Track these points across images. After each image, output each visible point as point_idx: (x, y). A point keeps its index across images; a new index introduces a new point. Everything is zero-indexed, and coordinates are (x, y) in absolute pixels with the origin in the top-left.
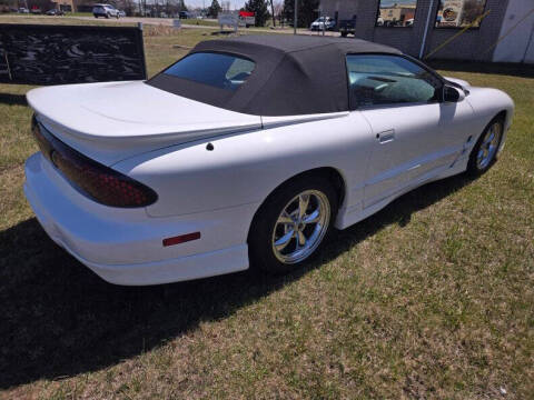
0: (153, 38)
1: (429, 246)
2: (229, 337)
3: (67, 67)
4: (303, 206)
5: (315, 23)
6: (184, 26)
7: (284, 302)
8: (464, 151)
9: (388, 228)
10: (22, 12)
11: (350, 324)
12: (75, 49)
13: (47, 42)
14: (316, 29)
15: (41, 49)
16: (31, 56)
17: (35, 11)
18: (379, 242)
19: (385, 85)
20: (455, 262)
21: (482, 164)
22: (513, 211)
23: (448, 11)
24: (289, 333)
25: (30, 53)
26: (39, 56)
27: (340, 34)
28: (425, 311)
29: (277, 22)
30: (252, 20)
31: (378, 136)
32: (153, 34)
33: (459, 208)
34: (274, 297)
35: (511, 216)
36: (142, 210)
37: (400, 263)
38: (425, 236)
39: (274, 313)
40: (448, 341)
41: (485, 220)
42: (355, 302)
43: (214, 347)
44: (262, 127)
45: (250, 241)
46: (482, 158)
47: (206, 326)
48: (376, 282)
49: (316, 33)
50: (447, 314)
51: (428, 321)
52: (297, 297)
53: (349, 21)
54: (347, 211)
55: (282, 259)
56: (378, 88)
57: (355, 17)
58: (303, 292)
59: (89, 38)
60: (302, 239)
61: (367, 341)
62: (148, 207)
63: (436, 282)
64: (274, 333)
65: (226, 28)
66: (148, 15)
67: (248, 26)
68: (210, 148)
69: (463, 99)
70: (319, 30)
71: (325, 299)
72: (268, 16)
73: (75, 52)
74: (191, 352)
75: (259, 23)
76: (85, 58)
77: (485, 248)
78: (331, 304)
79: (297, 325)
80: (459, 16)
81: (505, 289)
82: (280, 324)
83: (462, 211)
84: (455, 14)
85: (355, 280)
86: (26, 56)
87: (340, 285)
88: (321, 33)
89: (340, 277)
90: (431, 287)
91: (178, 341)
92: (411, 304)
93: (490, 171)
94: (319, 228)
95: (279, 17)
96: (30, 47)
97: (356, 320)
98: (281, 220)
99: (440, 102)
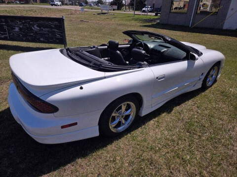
0: (72, 16)
1: (180, 124)
2: (89, 166)
3: (32, 34)
4: (124, 108)
5: (144, 9)
6: (85, 10)
7: (114, 150)
8: (200, 79)
9: (163, 115)
10: (16, 3)
11: (140, 162)
12: (35, 26)
13: (23, 23)
14: (144, 11)
15: (21, 26)
16: (17, 29)
17: (22, 2)
18: (158, 122)
19: (166, 49)
20: (190, 133)
21: (209, 84)
22: (220, 107)
23: (204, 4)
24: (114, 166)
25: (16, 28)
26: (20, 29)
27: (154, 14)
28: (174, 157)
29: (127, 7)
30: (116, 7)
31: (157, 78)
32: (72, 14)
33: (196, 105)
34: (109, 147)
35: (219, 110)
36: (52, 114)
37: (166, 132)
38: (179, 119)
39: (109, 155)
40: (181, 172)
41: (207, 112)
42: (144, 151)
43: (81, 171)
44: (105, 78)
45: (100, 124)
46: (209, 81)
47: (79, 161)
48: (154, 141)
49: (144, 13)
50: (183, 159)
51: (174, 162)
52: (119, 148)
53: (159, 9)
54: (144, 109)
55: (114, 130)
56: (162, 51)
57: (161, 7)
58: (122, 146)
59: (41, 22)
60: (123, 121)
61: (146, 170)
62: (55, 113)
63: (180, 142)
64: (107, 165)
65: (104, 11)
66: (70, 4)
67: (114, 10)
68: (81, 88)
69: (197, 59)
70: (146, 12)
71: (131, 149)
72: (123, 5)
73: (36, 28)
74: (72, 173)
75: (119, 9)
76: (40, 30)
77: (204, 126)
78: (133, 151)
79: (117, 161)
80: (209, 6)
81: (211, 147)
82: (111, 161)
83: (197, 107)
84: (207, 6)
85: (145, 140)
86: (15, 29)
87: (139, 143)
88: (146, 13)
89: (139, 138)
90: (178, 145)
91: (67, 167)
92: (168, 153)
93: (213, 87)
94: (131, 117)
95: (128, 5)
96: (16, 25)
97: (143, 160)
98: (113, 114)
99: (188, 59)
